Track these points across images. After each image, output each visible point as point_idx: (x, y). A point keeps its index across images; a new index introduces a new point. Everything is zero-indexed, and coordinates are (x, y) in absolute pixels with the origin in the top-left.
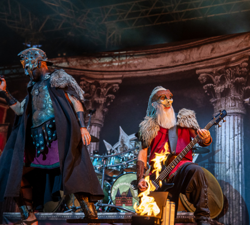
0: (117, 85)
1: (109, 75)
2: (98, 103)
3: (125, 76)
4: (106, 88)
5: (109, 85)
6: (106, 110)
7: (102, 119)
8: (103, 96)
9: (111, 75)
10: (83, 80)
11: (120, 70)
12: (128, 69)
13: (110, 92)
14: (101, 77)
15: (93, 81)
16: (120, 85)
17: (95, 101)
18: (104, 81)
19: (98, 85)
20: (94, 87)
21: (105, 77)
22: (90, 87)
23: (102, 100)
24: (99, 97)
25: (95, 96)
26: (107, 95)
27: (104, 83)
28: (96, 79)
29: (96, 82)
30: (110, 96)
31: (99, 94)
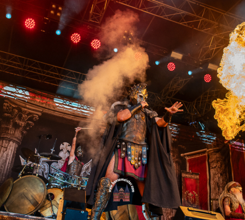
0: (37, 116)
1: (31, 106)
2: (19, 125)
3: (44, 111)
4: (28, 115)
5: (30, 114)
6: (25, 132)
7: (20, 138)
8: (23, 121)
9: (33, 106)
10: (7, 103)
11: (41, 105)
12: (47, 107)
13: (30, 119)
14: (24, 105)
15: (17, 106)
16: (39, 117)
17: (16, 123)
18: (26, 109)
19: (20, 110)
20: (16, 111)
21: (27, 106)
22: (12, 110)
23: (22, 123)
24: (20, 121)
25: (17, 118)
26: (27, 121)
27: (26, 111)
28: (19, 105)
29: (18, 107)
30: (30, 122)
31: (20, 118)
